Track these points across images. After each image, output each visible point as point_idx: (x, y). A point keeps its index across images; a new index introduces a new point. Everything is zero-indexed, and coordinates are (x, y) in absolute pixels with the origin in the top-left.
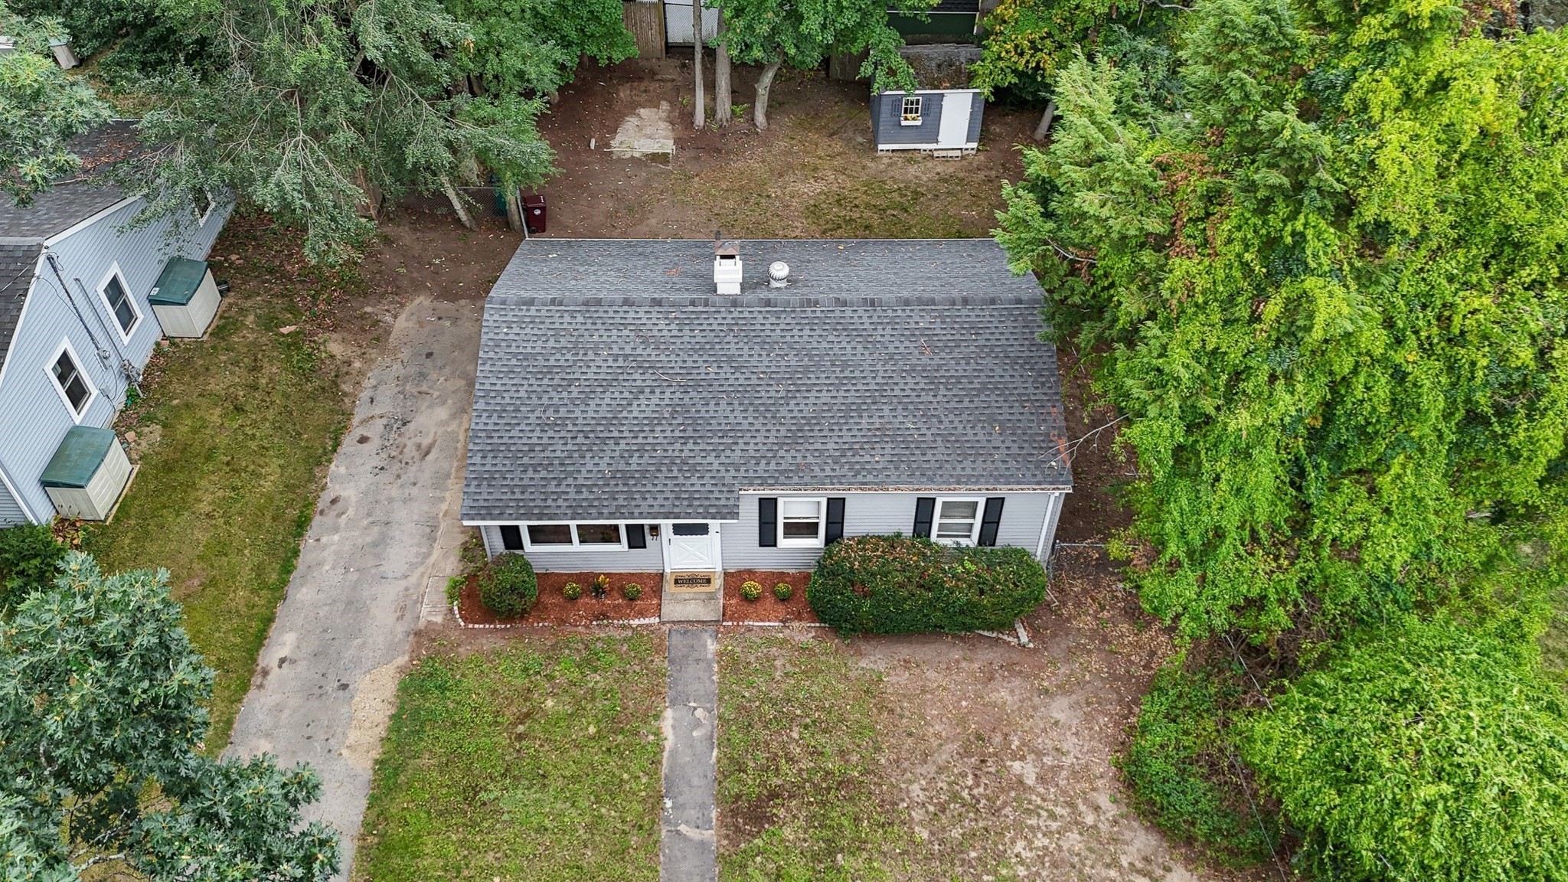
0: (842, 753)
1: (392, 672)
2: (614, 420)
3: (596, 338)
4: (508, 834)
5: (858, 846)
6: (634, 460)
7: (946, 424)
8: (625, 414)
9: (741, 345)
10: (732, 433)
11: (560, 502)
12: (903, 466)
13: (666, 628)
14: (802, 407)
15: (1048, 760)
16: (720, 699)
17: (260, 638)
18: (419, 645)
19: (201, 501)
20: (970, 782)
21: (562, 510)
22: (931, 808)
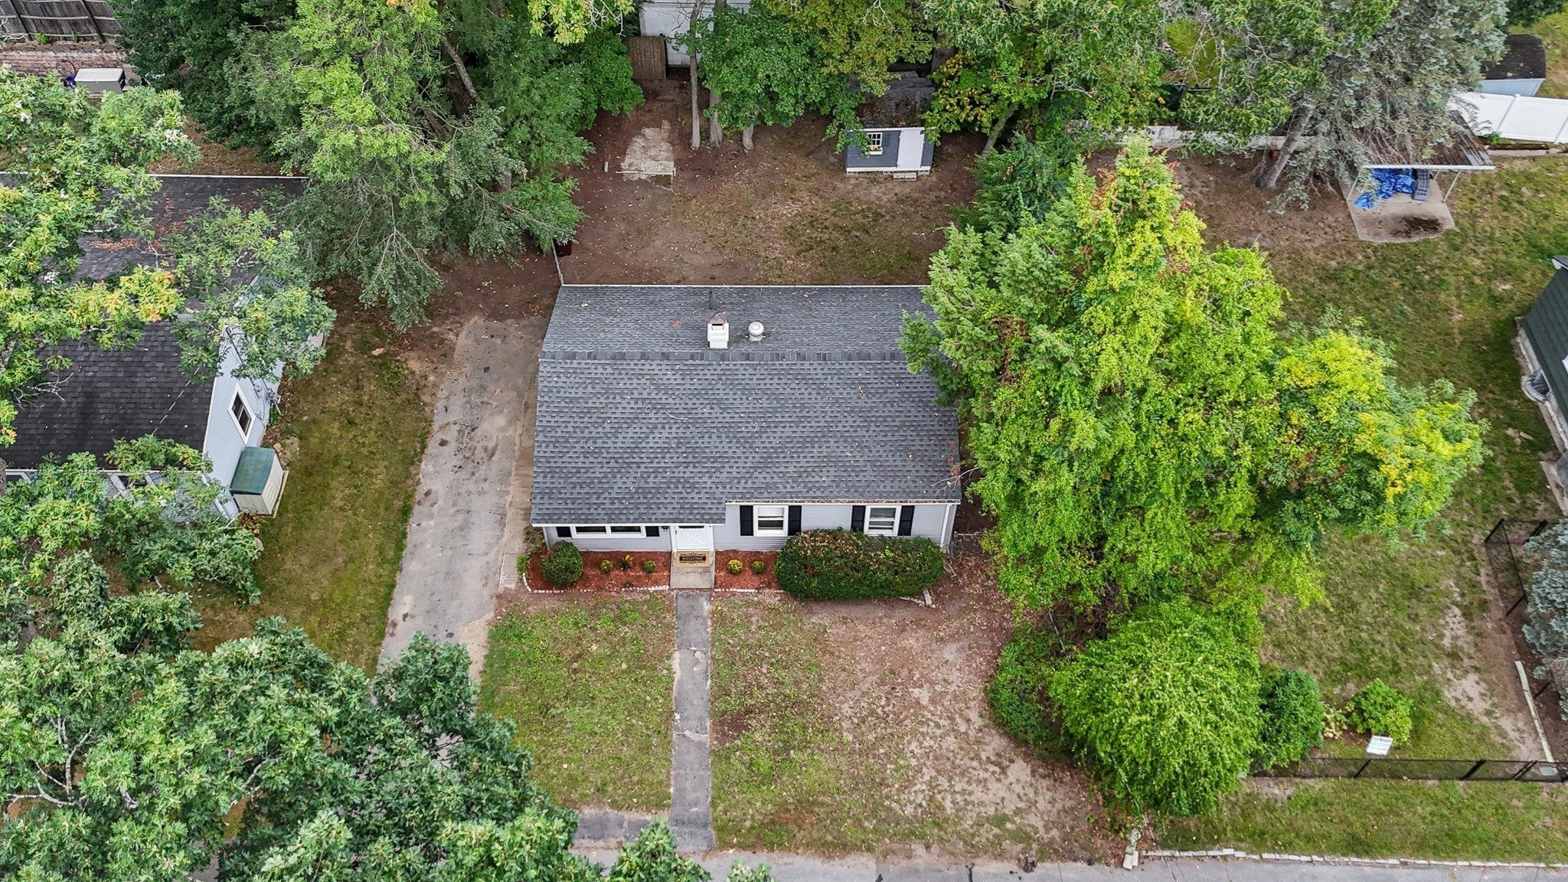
0: (796, 683)
1: (483, 624)
2: (635, 449)
3: (621, 385)
4: (571, 736)
5: (805, 745)
6: (651, 480)
7: (874, 453)
8: (644, 445)
9: (727, 391)
10: (721, 458)
11: (600, 511)
12: (842, 484)
13: (674, 593)
14: (771, 439)
15: (938, 688)
16: (713, 645)
17: (387, 601)
18: (500, 605)
19: (334, 498)
20: (883, 702)
21: (602, 516)
22: (856, 720)
